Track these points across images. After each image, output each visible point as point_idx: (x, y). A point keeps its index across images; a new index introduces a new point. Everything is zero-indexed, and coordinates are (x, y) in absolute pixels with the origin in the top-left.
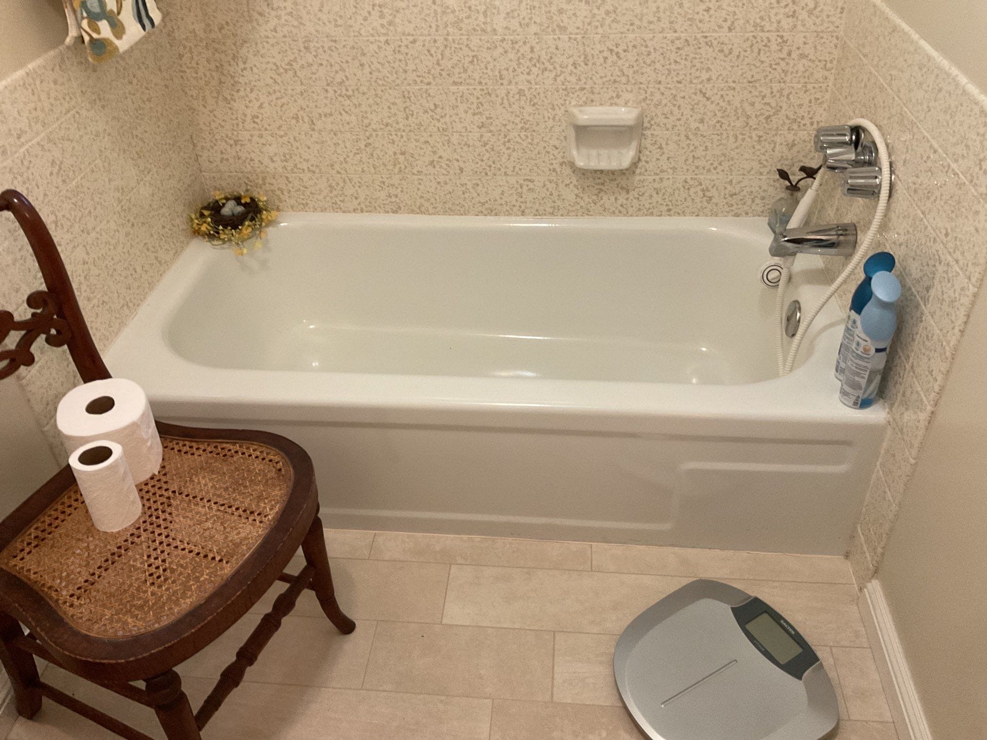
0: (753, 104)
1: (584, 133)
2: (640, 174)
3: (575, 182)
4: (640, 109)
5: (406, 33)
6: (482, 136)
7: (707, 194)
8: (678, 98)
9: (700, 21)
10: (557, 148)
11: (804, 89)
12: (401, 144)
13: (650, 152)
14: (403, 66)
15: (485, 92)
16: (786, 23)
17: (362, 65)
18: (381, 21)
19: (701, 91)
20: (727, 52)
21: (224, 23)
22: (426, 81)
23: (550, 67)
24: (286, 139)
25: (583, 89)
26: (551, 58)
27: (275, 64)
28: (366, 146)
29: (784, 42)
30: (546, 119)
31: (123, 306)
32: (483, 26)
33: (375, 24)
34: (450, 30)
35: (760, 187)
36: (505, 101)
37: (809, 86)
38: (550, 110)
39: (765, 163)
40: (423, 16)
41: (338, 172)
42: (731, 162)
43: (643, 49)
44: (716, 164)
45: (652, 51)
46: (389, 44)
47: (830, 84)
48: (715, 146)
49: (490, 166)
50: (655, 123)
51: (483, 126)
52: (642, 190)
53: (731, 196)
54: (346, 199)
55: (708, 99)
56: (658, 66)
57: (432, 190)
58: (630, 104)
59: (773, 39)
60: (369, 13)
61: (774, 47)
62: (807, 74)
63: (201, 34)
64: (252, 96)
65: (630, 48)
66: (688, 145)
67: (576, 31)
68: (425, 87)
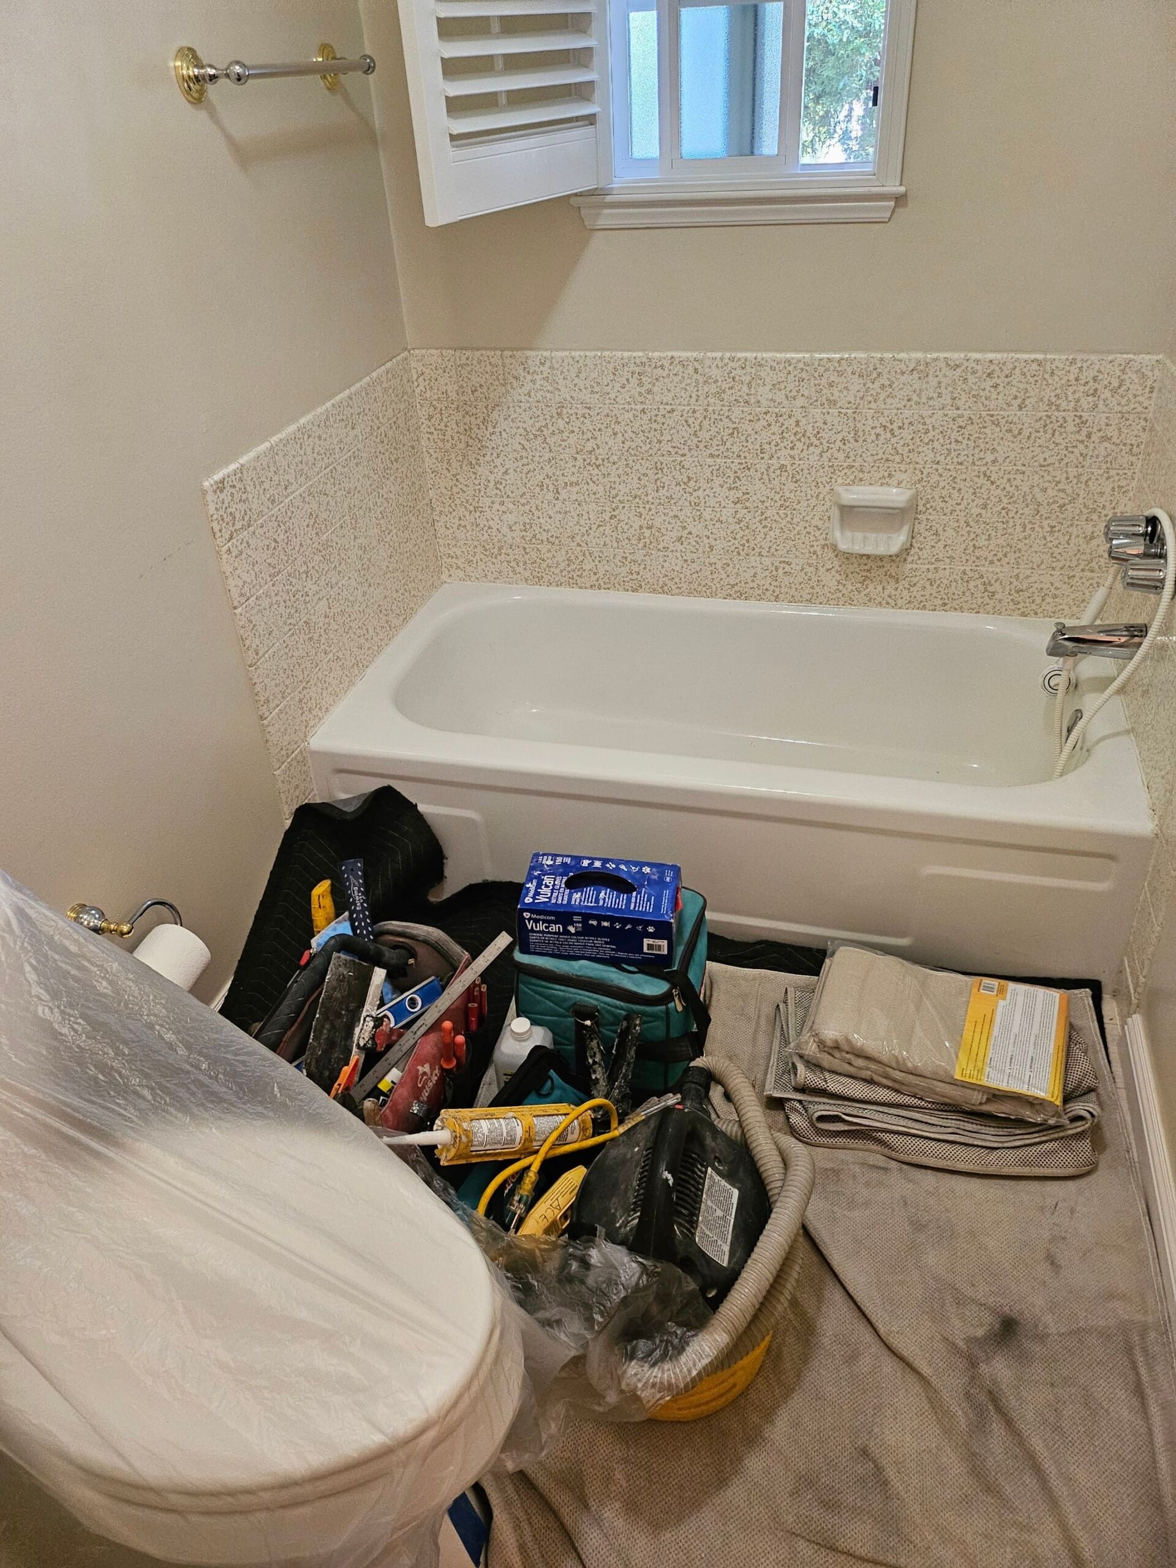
0: (1045, 490)
1: (849, 513)
2: (912, 562)
3: (837, 567)
4: (914, 490)
5: (664, 402)
6: (736, 512)
7: (990, 589)
8: (958, 480)
9: (987, 398)
10: (819, 529)
11: (1106, 475)
12: (648, 517)
13: (925, 538)
14: (658, 436)
15: (744, 465)
16: (1085, 403)
17: (615, 433)
18: (639, 389)
19: (985, 475)
20: (1016, 432)
21: (478, 385)
22: (681, 452)
23: (817, 442)
24: (527, 507)
25: (851, 467)
26: (818, 433)
27: (525, 429)
28: (611, 518)
29: (1082, 423)
30: (809, 497)
31: (353, 666)
32: (746, 397)
33: (633, 392)
34: (712, 400)
35: (1052, 584)
36: (765, 476)
37: (1112, 472)
38: (813, 488)
39: (1059, 557)
40: (683, 385)
41: (579, 545)
42: (1018, 554)
43: (921, 427)
44: (1000, 555)
45: (930, 428)
46: (645, 413)
47: (1137, 471)
48: (999, 535)
49: (743, 545)
50: (931, 507)
51: (738, 502)
52: (915, 580)
53: (1018, 592)
54: (584, 574)
55: (993, 483)
56: (936, 444)
57: (678, 568)
58: (903, 485)
59: (1069, 419)
60: (628, 380)
61: (1070, 427)
62: (1109, 459)
63: (453, 395)
64: (498, 462)
65: (906, 426)
66: (969, 532)
67: (847, 405)
68: (679, 459)
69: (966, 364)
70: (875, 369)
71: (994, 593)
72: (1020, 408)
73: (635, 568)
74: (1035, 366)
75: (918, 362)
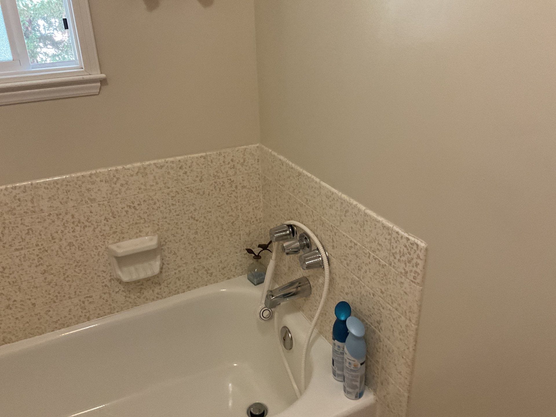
0: (223, 217)
1: (123, 260)
2: (166, 272)
3: (123, 290)
4: (158, 236)
6: (45, 279)
7: (209, 272)
8: (179, 223)
9: (182, 180)
10: (105, 272)
11: (248, 203)
13: (169, 258)
15: (43, 250)
16: (231, 172)
19: (192, 218)
20: (201, 193)
23: (89, 224)
25: (115, 233)
26: (88, 219)
29: (232, 182)
35: (238, 260)
36: (60, 253)
38: (94, 250)
43: (151, 202)
44: (210, 254)
45: (156, 201)
47: (261, 198)
48: (207, 245)
50: (168, 241)
51: (45, 272)
53: (223, 269)
55: (197, 220)
56: (162, 209)
58: (149, 234)
59: (226, 181)
61: (227, 185)
62: (248, 196)
65: (142, 203)
66: (192, 248)
67: (103, 199)
69: (167, 165)
70: (114, 176)
72: (201, 181)
74: (202, 159)
75: (139, 168)
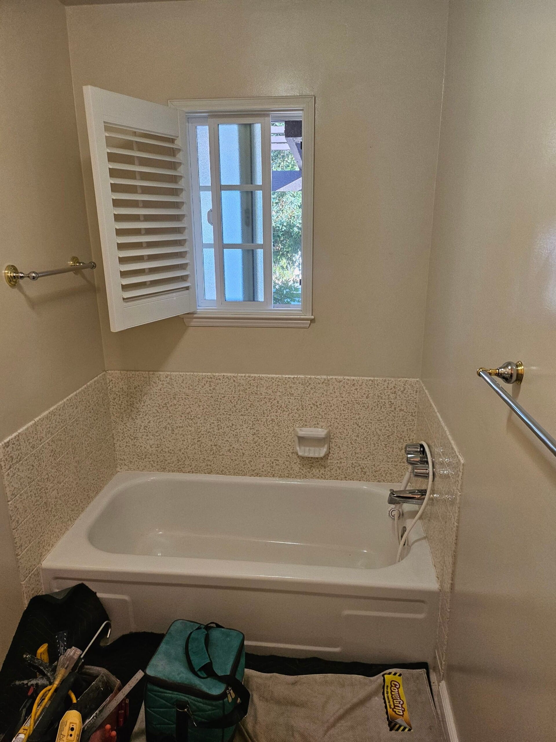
0: (381, 430)
1: (302, 440)
2: (330, 459)
3: (299, 462)
4: (328, 430)
5: (221, 393)
6: (254, 439)
7: (364, 470)
8: (346, 425)
9: (353, 394)
10: (290, 446)
11: (404, 424)
12: (214, 441)
13: (335, 449)
14: (219, 407)
15: (256, 419)
16: (392, 396)
17: (199, 406)
18: (210, 388)
19: (356, 423)
20: (366, 407)
21: (137, 385)
22: (228, 414)
23: (286, 410)
24: (159, 437)
25: (301, 420)
26: (287, 406)
27: (158, 404)
28: (198, 441)
29: (392, 404)
30: (285, 432)
31: (68, 520)
32: (256, 392)
33: (207, 389)
34: (241, 393)
35: (389, 468)
36: (265, 424)
37: (406, 423)
38: (286, 428)
39: (390, 457)
40: (229, 386)
41: (183, 454)
42: (373, 456)
43: (328, 404)
44: (366, 456)
45: (332, 405)
46: (212, 397)
47: (416, 422)
48: (365, 448)
49: (258, 453)
50: (336, 436)
51: (254, 434)
52: (332, 467)
53: (375, 472)
54: (185, 466)
55: (360, 427)
56: (335, 411)
57: (229, 463)
58: (323, 427)
59: (387, 402)
61: (388, 406)
62: (404, 418)
63: (126, 390)
64: (146, 418)
65: (322, 404)
66: (352, 447)
67: (298, 395)
68: (229, 416)
69: (344, 381)
70: (308, 382)
71: (365, 472)
72: (367, 398)
73: (209, 463)
74: (371, 382)
75: (325, 379)
